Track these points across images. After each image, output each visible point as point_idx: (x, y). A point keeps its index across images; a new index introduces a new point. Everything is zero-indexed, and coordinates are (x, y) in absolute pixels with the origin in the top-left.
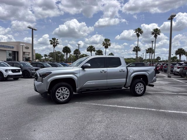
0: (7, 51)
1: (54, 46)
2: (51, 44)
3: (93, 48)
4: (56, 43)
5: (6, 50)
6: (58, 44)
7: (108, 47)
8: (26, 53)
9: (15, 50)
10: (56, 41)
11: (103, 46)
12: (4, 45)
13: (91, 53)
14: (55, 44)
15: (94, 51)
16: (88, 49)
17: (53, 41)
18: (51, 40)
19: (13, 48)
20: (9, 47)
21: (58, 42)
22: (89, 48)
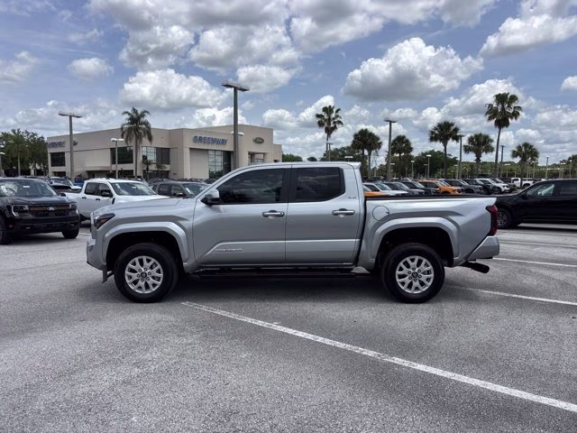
0: (210, 153)
1: (329, 131)
2: (321, 124)
3: (452, 128)
4: (334, 123)
5: (207, 150)
6: (340, 122)
7: (507, 124)
8: (257, 156)
9: (229, 147)
10: (333, 115)
11: (490, 119)
12: (203, 136)
13: (445, 146)
14: (332, 126)
15: (457, 138)
16: (432, 133)
17: (326, 117)
18: (321, 112)
19: (224, 142)
20: (215, 141)
21: (338, 119)
22: (436, 129)
